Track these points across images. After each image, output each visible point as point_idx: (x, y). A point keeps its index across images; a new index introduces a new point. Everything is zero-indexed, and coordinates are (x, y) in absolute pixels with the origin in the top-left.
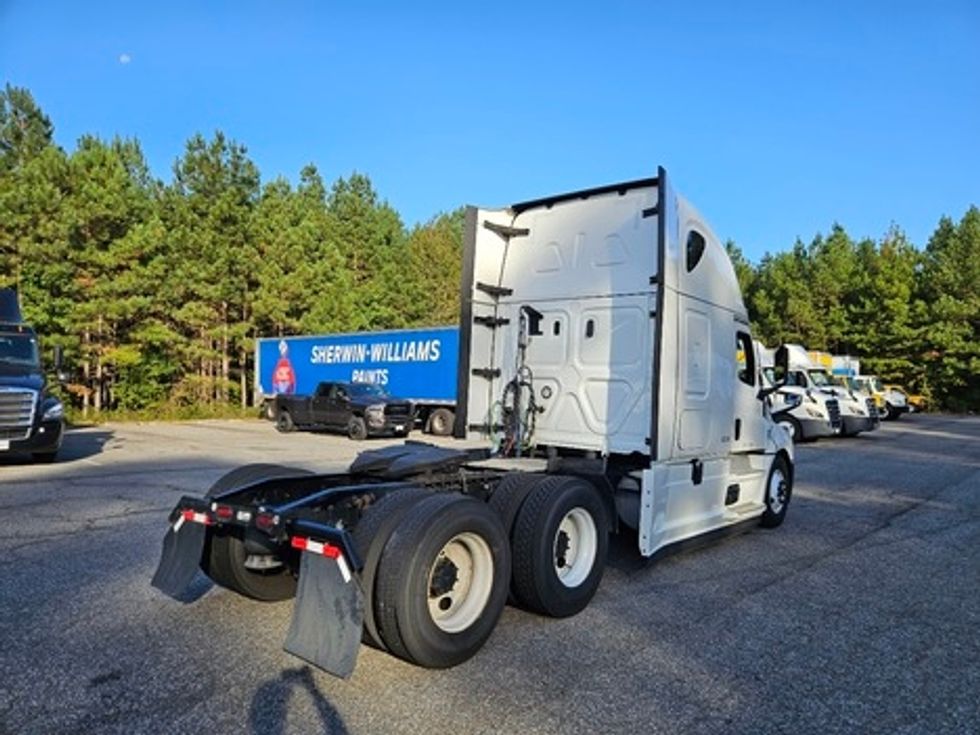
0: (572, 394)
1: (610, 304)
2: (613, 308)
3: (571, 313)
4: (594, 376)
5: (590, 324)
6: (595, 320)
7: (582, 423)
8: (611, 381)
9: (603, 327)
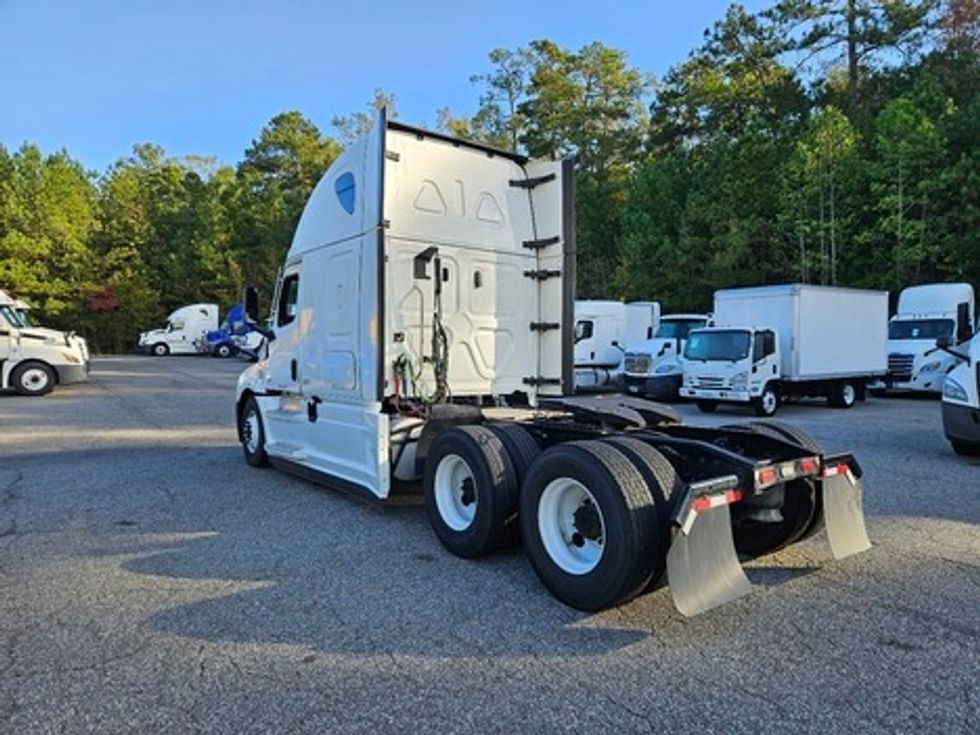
0: (464, 343)
1: (495, 260)
2: (498, 263)
3: (460, 263)
4: (483, 326)
5: (477, 276)
6: (481, 272)
7: (474, 371)
8: (496, 331)
9: (488, 279)
